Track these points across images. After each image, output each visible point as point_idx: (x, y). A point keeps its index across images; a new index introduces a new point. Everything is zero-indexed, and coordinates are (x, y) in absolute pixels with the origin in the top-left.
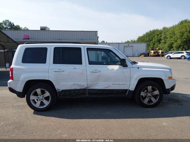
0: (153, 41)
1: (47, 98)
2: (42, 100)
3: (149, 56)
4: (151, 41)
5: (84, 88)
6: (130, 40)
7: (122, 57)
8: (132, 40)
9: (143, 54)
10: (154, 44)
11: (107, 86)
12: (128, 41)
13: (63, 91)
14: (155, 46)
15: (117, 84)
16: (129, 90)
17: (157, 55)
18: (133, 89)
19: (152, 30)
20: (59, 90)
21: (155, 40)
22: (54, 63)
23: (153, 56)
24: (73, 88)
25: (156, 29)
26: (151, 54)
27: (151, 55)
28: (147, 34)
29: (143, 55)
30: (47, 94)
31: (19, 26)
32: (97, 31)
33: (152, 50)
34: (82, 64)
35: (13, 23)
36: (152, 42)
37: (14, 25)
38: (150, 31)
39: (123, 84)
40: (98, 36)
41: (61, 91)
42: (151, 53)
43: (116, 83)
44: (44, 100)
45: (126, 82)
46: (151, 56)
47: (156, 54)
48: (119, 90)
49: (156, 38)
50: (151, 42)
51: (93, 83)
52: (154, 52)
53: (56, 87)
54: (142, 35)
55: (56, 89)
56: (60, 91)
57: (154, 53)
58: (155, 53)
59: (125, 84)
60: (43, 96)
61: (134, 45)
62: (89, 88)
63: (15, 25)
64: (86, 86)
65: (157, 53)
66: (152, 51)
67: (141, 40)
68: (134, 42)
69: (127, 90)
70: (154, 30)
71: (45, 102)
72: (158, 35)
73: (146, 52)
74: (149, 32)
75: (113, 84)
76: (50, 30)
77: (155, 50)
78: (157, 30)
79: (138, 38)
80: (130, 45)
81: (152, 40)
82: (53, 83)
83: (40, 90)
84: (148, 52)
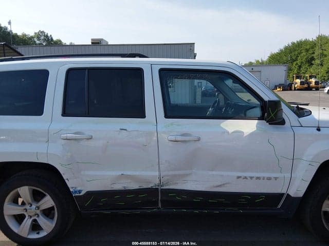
0: (299, 62)
1: (48, 213)
2: (35, 217)
3: (291, 90)
4: (294, 61)
5: (150, 186)
6: (253, 61)
7: (268, 96)
8: (258, 61)
9: (279, 86)
10: (300, 67)
11: (220, 184)
12: (250, 62)
13: (89, 194)
14: (303, 70)
15: (251, 178)
16: (288, 194)
17: (306, 88)
18: (301, 194)
19: (296, 42)
20: (80, 192)
21: (302, 60)
22: (64, 114)
23: (298, 90)
24: (118, 187)
25: (303, 40)
26: (296, 86)
27: (295, 88)
28: (286, 48)
29: (280, 88)
30: (48, 202)
31: (60, 41)
32: (194, 43)
33: (298, 78)
34: (144, 116)
35: (51, 36)
36: (297, 64)
37: (52, 39)
38: (293, 44)
39: (269, 179)
40: (195, 52)
41: (85, 194)
42: (296, 83)
43: (248, 174)
44: (40, 216)
45: (281, 172)
46: (295, 90)
47: (306, 86)
48: (255, 196)
49: (304, 56)
50: (295, 63)
51: (177, 173)
52: (301, 82)
53: (71, 184)
54: (278, 52)
55: (71, 190)
56: (81, 194)
57: (301, 84)
58: (304, 84)
59: (276, 178)
60: (38, 208)
61: (263, 69)
62: (164, 188)
63: (55, 39)
64: (157, 182)
65: (307, 83)
66: (298, 81)
67: (275, 59)
68: (261, 64)
69: (282, 195)
70: (301, 41)
71: (42, 221)
72: (307, 50)
73: (285, 81)
74: (290, 44)
75: (239, 177)
76: (109, 44)
77: (304, 77)
78: (306, 42)
79: (270, 57)
80: (255, 69)
81: (296, 60)
82: (61, 173)
83: (29, 189)
84: (288, 82)
